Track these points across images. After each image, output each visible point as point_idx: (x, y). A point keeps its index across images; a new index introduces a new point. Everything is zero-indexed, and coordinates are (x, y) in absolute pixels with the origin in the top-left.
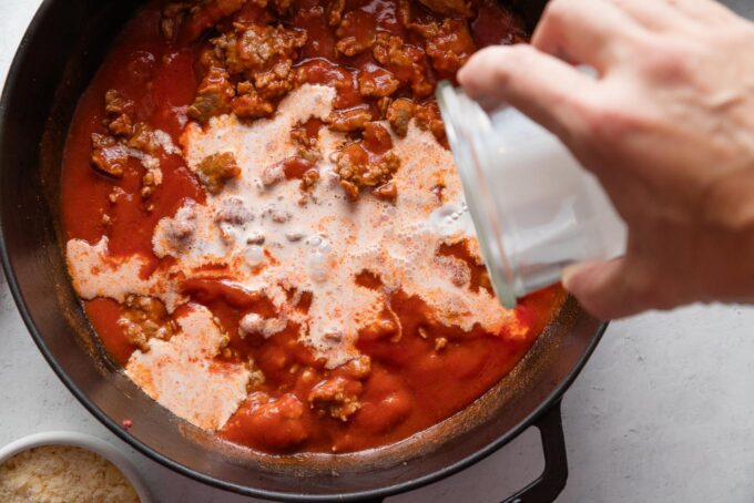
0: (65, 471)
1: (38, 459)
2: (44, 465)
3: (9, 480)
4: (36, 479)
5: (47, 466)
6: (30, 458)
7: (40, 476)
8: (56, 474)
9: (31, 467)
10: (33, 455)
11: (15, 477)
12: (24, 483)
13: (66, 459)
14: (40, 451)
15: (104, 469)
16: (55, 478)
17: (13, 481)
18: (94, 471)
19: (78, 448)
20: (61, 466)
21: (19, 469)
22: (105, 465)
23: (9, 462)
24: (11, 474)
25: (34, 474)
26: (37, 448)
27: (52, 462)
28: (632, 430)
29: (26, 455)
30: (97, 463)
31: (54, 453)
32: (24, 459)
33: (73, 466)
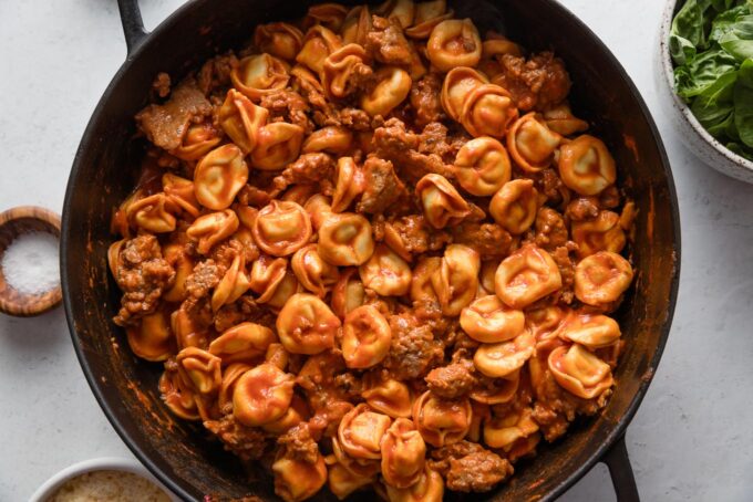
0: (120, 496)
1: (95, 482)
2: (99, 488)
5: (103, 490)
6: (88, 481)
8: (110, 498)
9: (88, 490)
10: (91, 479)
11: (73, 499)
13: (121, 484)
14: (97, 475)
15: (155, 496)
18: (147, 497)
19: (133, 474)
20: (115, 491)
21: (76, 491)
22: (157, 493)
23: (68, 485)
24: (69, 496)
25: (90, 497)
27: (108, 487)
28: (673, 488)
29: (84, 478)
31: (110, 478)
32: (82, 482)
33: (127, 492)
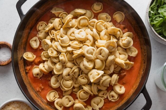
0: (20, 107)
1: (14, 104)
3: (8, 108)
4: (13, 108)
5: (16, 106)
6: (13, 104)
7: (14, 108)
8: (18, 108)
9: (13, 106)
10: (13, 103)
11: (9, 107)
12: (11, 109)
13: (20, 105)
14: (15, 102)
15: (28, 108)
16: (17, 109)
17: (9, 108)
18: (26, 108)
19: (23, 103)
20: (19, 106)
23: (8, 104)
24: (8, 107)
25: (13, 107)
26: (14, 102)
27: (17, 105)
29: (12, 103)
30: (27, 106)
31: (18, 103)
33: (21, 106)
